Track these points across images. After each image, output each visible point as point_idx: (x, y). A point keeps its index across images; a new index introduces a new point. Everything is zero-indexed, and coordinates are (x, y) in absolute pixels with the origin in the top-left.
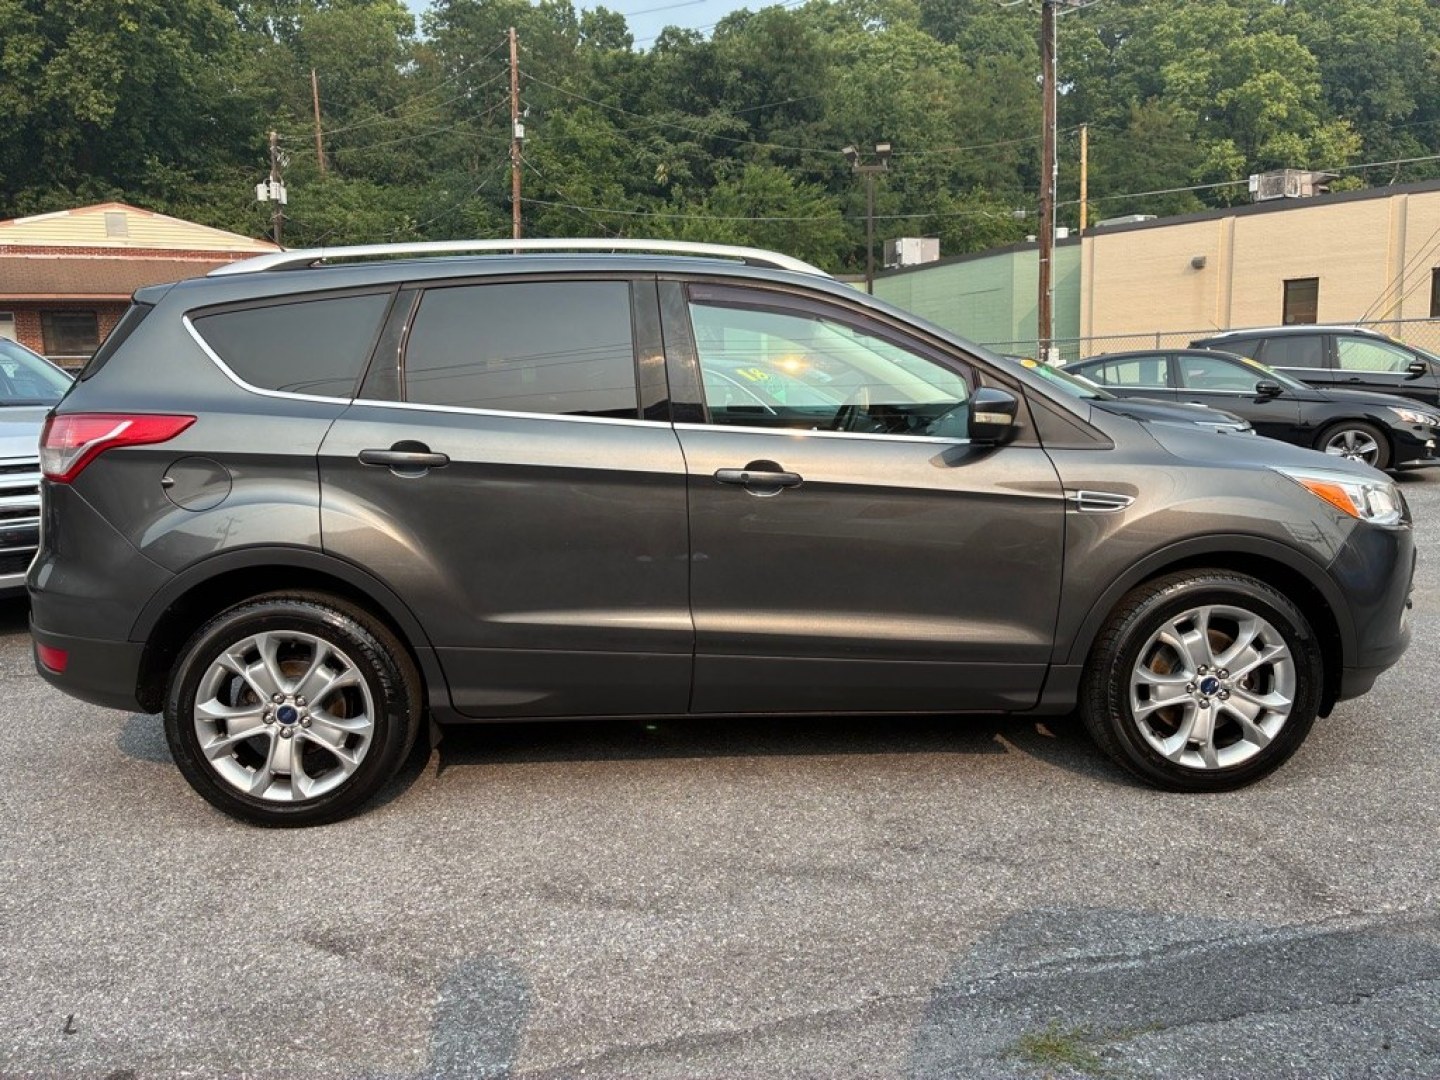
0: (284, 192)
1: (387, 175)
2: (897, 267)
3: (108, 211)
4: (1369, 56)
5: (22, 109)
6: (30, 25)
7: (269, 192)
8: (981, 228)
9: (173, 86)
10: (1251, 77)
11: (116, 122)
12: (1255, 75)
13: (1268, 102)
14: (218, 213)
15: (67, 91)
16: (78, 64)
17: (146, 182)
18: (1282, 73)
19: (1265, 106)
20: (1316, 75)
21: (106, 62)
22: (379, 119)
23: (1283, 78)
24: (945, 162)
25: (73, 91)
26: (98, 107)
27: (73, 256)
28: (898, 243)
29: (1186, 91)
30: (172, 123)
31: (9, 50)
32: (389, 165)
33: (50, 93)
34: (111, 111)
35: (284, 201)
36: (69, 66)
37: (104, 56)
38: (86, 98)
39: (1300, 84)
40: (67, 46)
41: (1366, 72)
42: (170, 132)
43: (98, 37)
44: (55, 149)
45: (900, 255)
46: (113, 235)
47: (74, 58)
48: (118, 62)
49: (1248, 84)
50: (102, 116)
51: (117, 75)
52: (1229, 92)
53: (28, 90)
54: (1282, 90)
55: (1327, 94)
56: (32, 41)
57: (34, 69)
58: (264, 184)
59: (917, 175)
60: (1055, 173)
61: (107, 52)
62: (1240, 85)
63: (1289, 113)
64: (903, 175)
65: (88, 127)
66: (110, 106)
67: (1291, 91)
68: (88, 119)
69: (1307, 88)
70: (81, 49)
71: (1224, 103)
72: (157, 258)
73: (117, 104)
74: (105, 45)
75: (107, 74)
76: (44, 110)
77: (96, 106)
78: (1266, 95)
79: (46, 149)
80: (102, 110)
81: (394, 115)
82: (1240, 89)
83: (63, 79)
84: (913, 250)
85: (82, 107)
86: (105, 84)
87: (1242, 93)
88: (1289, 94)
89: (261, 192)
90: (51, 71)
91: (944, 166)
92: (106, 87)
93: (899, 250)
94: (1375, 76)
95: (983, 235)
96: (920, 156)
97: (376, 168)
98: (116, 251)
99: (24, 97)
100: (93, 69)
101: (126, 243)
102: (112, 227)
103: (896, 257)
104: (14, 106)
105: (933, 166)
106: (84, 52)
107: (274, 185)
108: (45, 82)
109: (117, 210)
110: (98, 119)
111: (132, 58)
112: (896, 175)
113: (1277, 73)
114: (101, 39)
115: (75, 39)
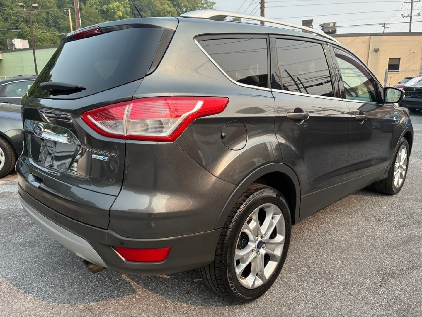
2: (14, 49)
4: (141, 3)
8: (38, 38)
10: (111, 3)
12: (112, 3)
13: (117, 11)
18: (120, 3)
19: (116, 12)
20: (129, 6)
23: (120, 5)
24: (21, 14)
28: (13, 40)
29: (93, 3)
39: (125, 7)
41: (141, 7)
45: (14, 45)
49: (111, 5)
52: (106, 6)
54: (120, 8)
55: (131, 11)
59: (13, 17)
60: (81, 23)
62: (109, 5)
63: (123, 16)
64: (7, 16)
67: (123, 9)
69: (127, 9)
71: (105, 9)
78: (116, 9)
82: (109, 6)
84: (19, 43)
87: (109, 7)
88: (122, 10)
91: (21, 15)
93: (14, 43)
94: (143, 9)
95: (39, 41)
96: (13, 10)
103: (12, 45)
105: (18, 15)
112: (4, 16)
113: (118, 3)
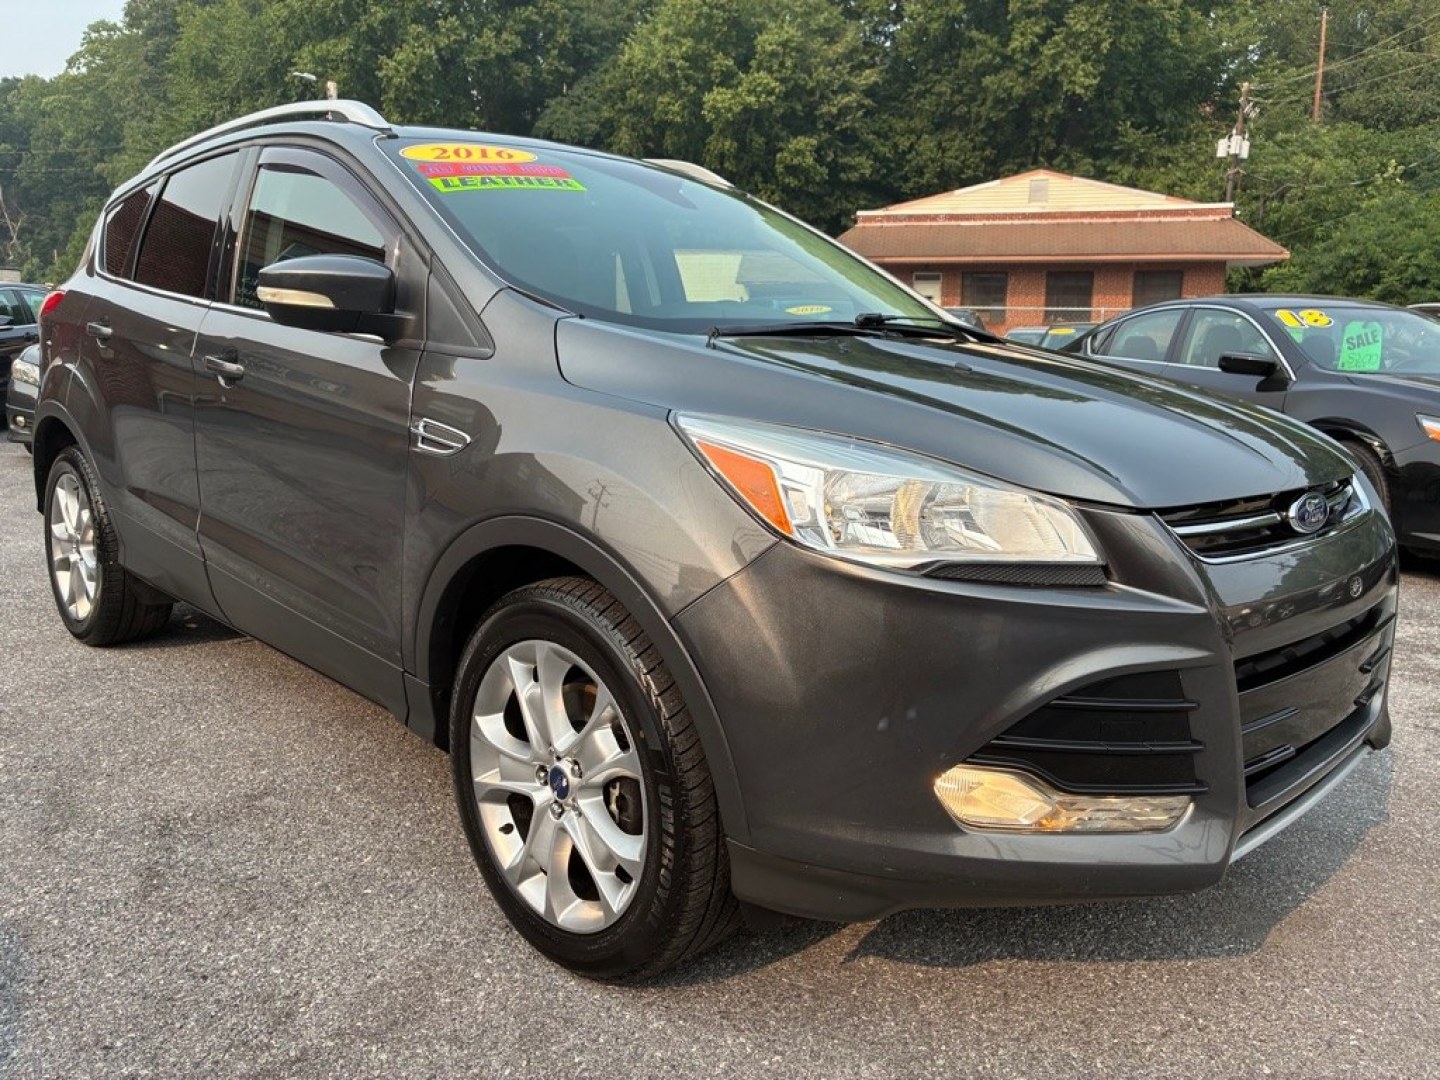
0: (1246, 145)
1: (1397, 118)
3: (1035, 178)
5: (1018, 91)
6: (1037, 9)
7: (1229, 147)
9: (1161, 49)
11: (1099, 91)
14: (1178, 174)
15: (1058, 68)
16: (1071, 40)
17: (1116, 148)
21: (1097, 34)
22: (1399, 53)
25: (1064, 67)
26: (1083, 79)
27: (997, 222)
30: (1154, 86)
31: (1016, 35)
32: (1400, 106)
33: (1044, 73)
34: (1095, 82)
35: (1245, 154)
36: (1063, 44)
37: (1095, 29)
38: (1075, 73)
40: (1064, 24)
42: (1151, 97)
43: (1092, 10)
44: (1041, 123)
46: (1035, 201)
47: (1070, 34)
48: (1108, 32)
50: (1086, 88)
51: (1105, 46)
53: (1026, 72)
56: (1036, 24)
57: (1034, 51)
58: (1226, 140)
61: (1099, 24)
65: (1073, 101)
66: (1095, 77)
68: (1074, 93)
70: (1076, 24)
72: (1068, 221)
73: (1101, 74)
74: (1098, 17)
75: (1096, 46)
76: (1038, 88)
77: (1082, 79)
79: (1033, 123)
80: (1087, 82)
81: (1420, 49)
83: (1054, 59)
85: (1071, 82)
86: (1094, 56)
89: (1223, 148)
90: (1048, 51)
92: (1095, 60)
97: (1384, 110)
98: (1034, 216)
99: (1021, 80)
100: (1084, 44)
101: (1044, 207)
102: (1035, 193)
104: (1012, 87)
106: (1078, 26)
107: (1236, 139)
108: (1040, 62)
109: (1041, 177)
110: (1083, 91)
111: (1123, 27)
114: (1095, 12)
115: (1072, 15)
